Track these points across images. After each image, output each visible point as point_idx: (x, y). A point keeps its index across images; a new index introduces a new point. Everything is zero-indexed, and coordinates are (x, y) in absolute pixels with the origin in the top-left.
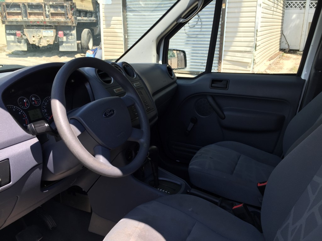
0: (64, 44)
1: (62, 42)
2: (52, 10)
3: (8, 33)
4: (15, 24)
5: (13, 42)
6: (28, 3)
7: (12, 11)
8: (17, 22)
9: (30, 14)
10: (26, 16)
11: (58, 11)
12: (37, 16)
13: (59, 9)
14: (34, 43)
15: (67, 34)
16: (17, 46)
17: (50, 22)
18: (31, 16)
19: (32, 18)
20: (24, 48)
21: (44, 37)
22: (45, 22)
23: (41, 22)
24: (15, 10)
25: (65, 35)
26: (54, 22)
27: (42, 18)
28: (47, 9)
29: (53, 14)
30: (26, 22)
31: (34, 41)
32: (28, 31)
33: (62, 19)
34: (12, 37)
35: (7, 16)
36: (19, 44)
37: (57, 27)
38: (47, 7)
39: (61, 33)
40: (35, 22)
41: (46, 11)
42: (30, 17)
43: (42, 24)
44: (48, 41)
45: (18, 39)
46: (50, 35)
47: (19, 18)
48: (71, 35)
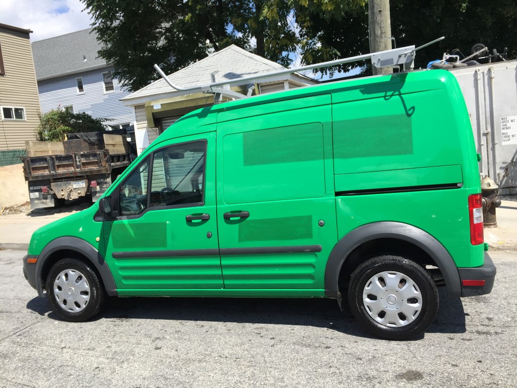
0: (97, 195)
1: (96, 192)
2: (84, 160)
3: (32, 190)
4: (41, 179)
5: (37, 199)
6: (56, 155)
7: (37, 165)
8: (43, 176)
9: (59, 166)
10: (54, 169)
11: (90, 160)
12: (66, 168)
13: (91, 158)
14: (63, 197)
15: (101, 183)
16: (42, 203)
17: (80, 173)
18: (59, 169)
19: (61, 171)
20: (50, 204)
21: (74, 189)
22: (76, 173)
23: (71, 173)
24: (40, 164)
25: (98, 184)
26: (86, 172)
27: (72, 169)
28: (78, 160)
29: (84, 164)
30: (53, 175)
31: (63, 195)
32: (56, 185)
33: (94, 168)
34: (37, 194)
35: (32, 172)
36: (44, 201)
37: (89, 177)
38: (77, 157)
39: (93, 182)
40: (64, 174)
41: (76, 161)
42: (58, 170)
43: (72, 176)
44: (79, 193)
45: (43, 195)
46: (81, 186)
47: (46, 172)
48: (106, 183)
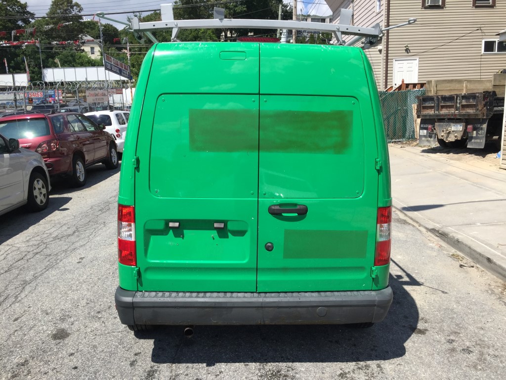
0: (473, 141)
1: (472, 138)
2: (464, 102)
3: (422, 128)
4: (428, 118)
5: (425, 136)
6: (442, 96)
7: (427, 104)
8: (430, 115)
9: (443, 107)
10: (438, 110)
11: (470, 102)
12: (449, 109)
13: (471, 100)
14: (442, 138)
15: (478, 128)
16: (427, 141)
17: (460, 115)
18: (443, 109)
19: (444, 112)
20: (435, 144)
21: (453, 131)
22: (455, 115)
23: (452, 115)
24: (429, 103)
25: (475, 129)
26: (464, 115)
27: (452, 111)
28: (458, 101)
29: (463, 107)
30: (437, 115)
31: (442, 136)
32: (439, 125)
33: (471, 111)
34: (425, 131)
35: (422, 110)
36: (429, 139)
37: (467, 121)
38: (458, 98)
39: (470, 127)
40: (446, 115)
41: (457, 102)
42: (441, 111)
43: (453, 117)
44: (456, 137)
45: (429, 133)
46: (459, 130)
47: (431, 112)
48: (482, 129)
